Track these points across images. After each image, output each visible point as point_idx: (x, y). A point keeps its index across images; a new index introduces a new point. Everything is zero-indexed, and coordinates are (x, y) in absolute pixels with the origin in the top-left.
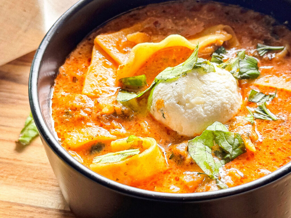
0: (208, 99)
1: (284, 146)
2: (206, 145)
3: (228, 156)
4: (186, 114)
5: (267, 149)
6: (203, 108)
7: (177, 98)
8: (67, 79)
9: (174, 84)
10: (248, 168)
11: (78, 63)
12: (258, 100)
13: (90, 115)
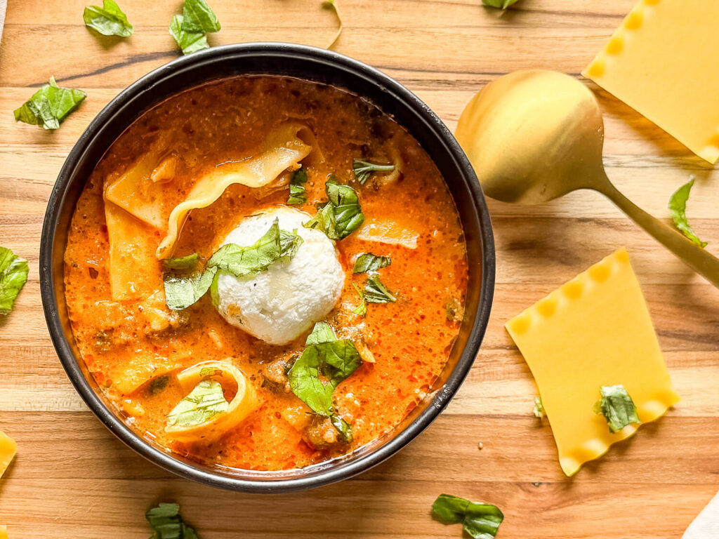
0: (303, 296)
1: (410, 344)
2: (310, 366)
3: (340, 374)
4: (276, 325)
5: (389, 352)
6: (297, 311)
7: (259, 307)
8: (81, 272)
9: (251, 284)
10: (368, 386)
11: (87, 238)
12: (367, 267)
13: (134, 334)
